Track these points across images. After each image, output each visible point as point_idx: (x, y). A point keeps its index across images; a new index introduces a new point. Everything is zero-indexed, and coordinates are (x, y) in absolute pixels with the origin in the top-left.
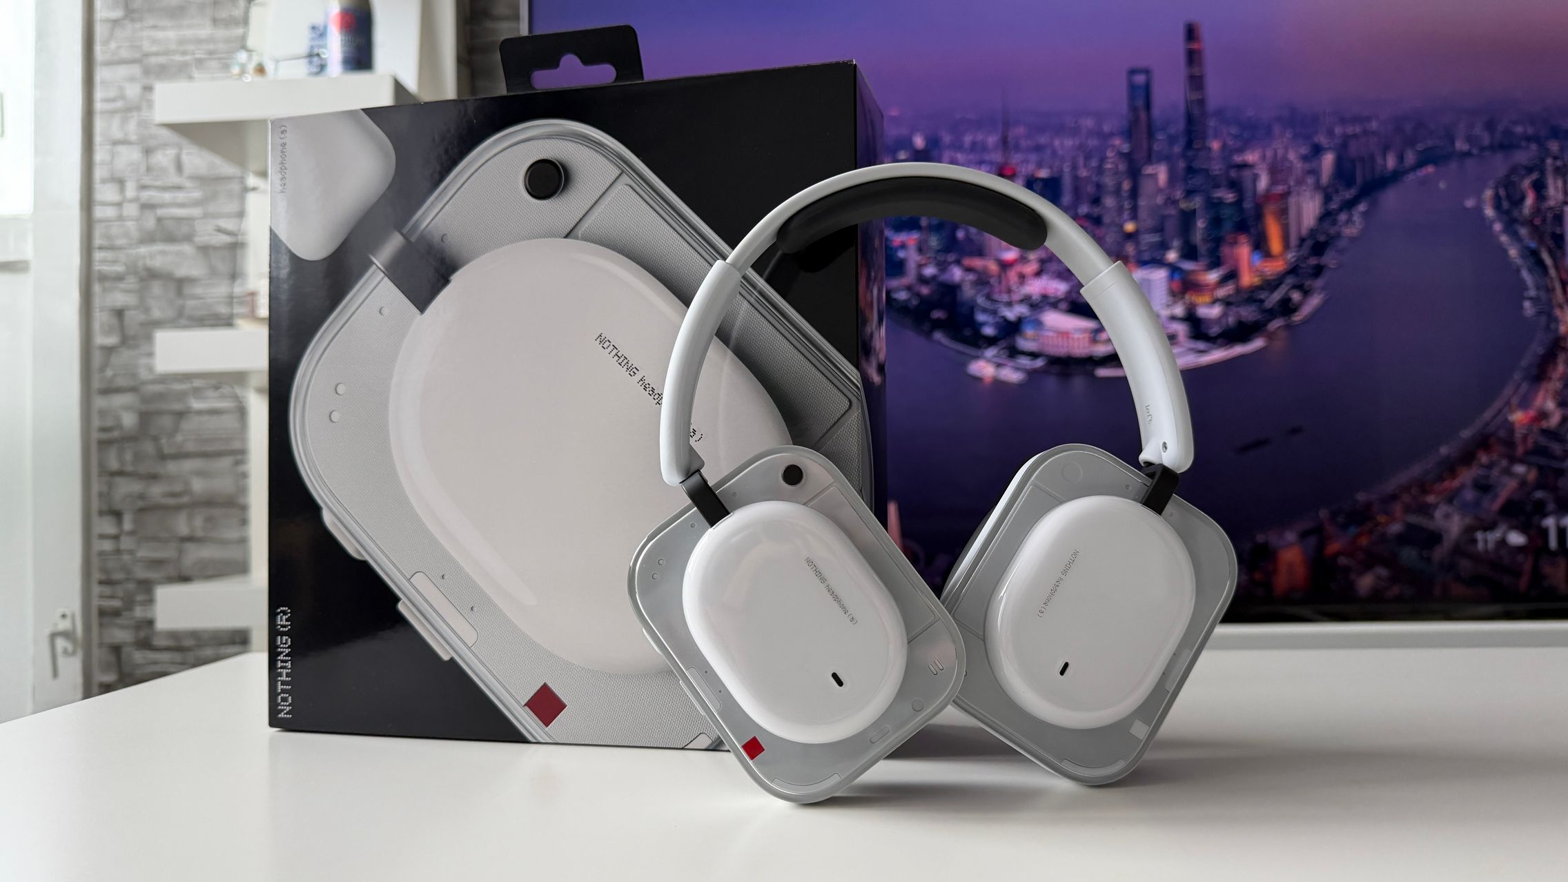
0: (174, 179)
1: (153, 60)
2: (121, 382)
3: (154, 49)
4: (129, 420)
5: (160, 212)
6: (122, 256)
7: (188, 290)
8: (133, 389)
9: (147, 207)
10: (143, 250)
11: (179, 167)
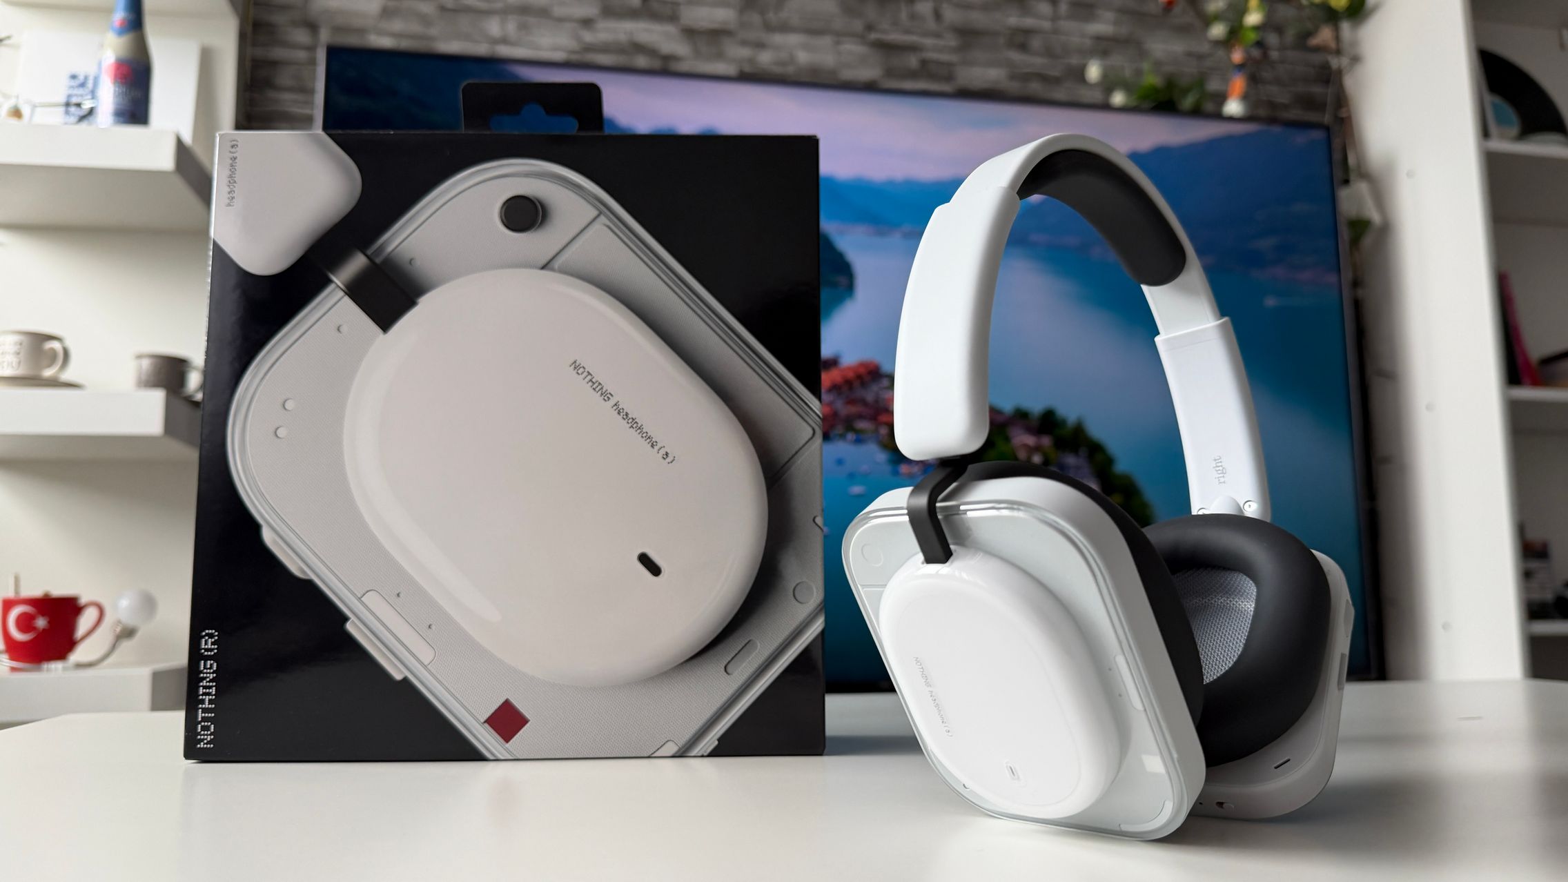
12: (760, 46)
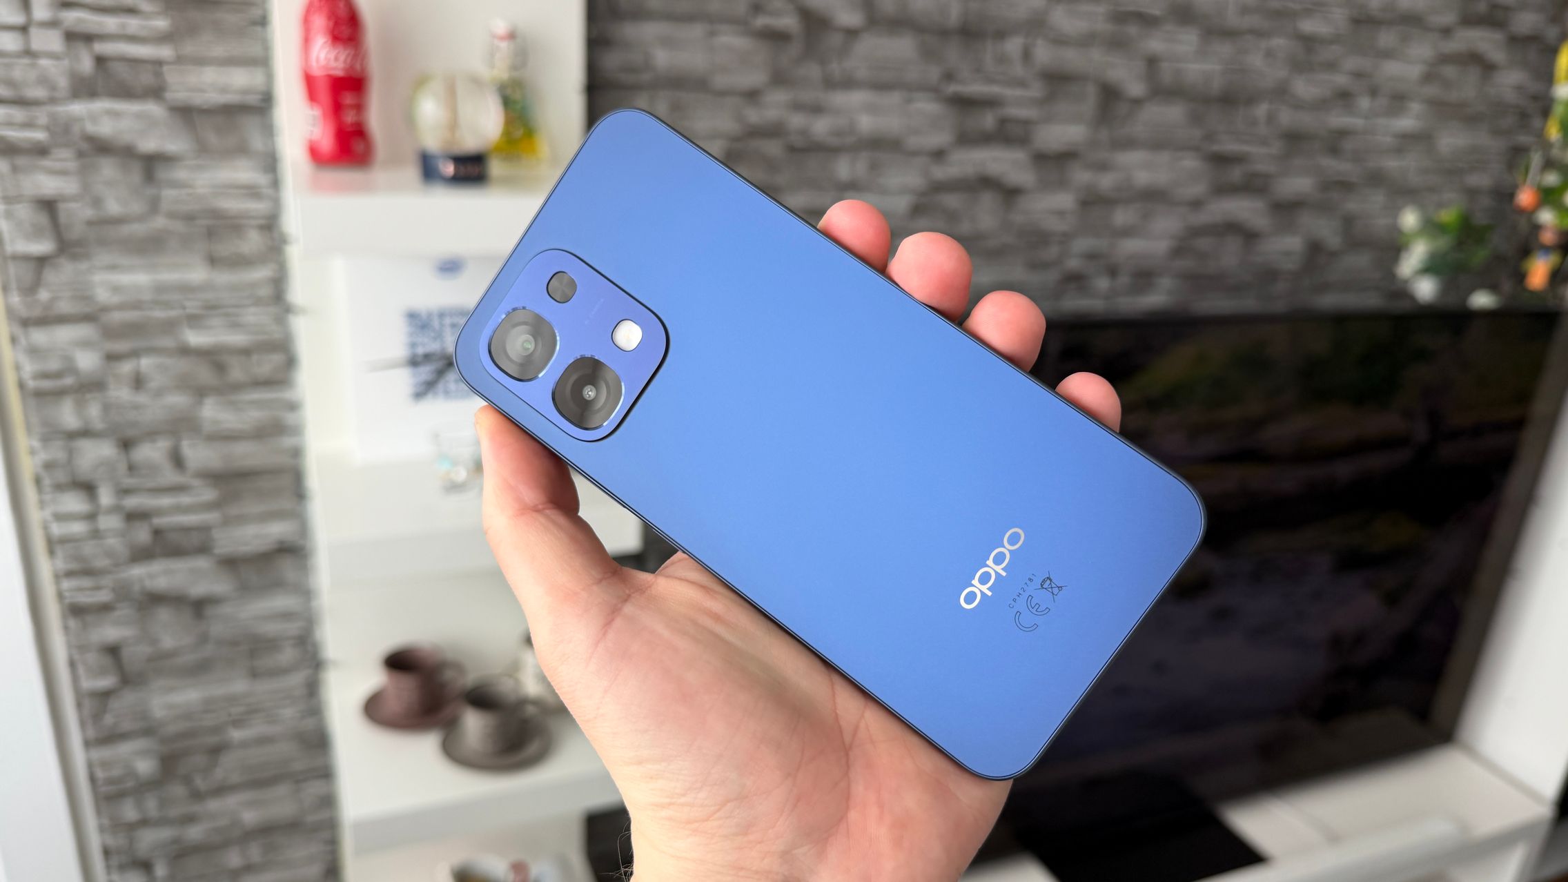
0: (170, 476)
1: (117, 317)
2: (127, 726)
3: (115, 299)
4: (145, 767)
5: (158, 521)
6: (107, 581)
7: (210, 611)
8: (148, 732)
9: (133, 517)
10: (138, 572)
11: (177, 460)
12: (1103, 167)
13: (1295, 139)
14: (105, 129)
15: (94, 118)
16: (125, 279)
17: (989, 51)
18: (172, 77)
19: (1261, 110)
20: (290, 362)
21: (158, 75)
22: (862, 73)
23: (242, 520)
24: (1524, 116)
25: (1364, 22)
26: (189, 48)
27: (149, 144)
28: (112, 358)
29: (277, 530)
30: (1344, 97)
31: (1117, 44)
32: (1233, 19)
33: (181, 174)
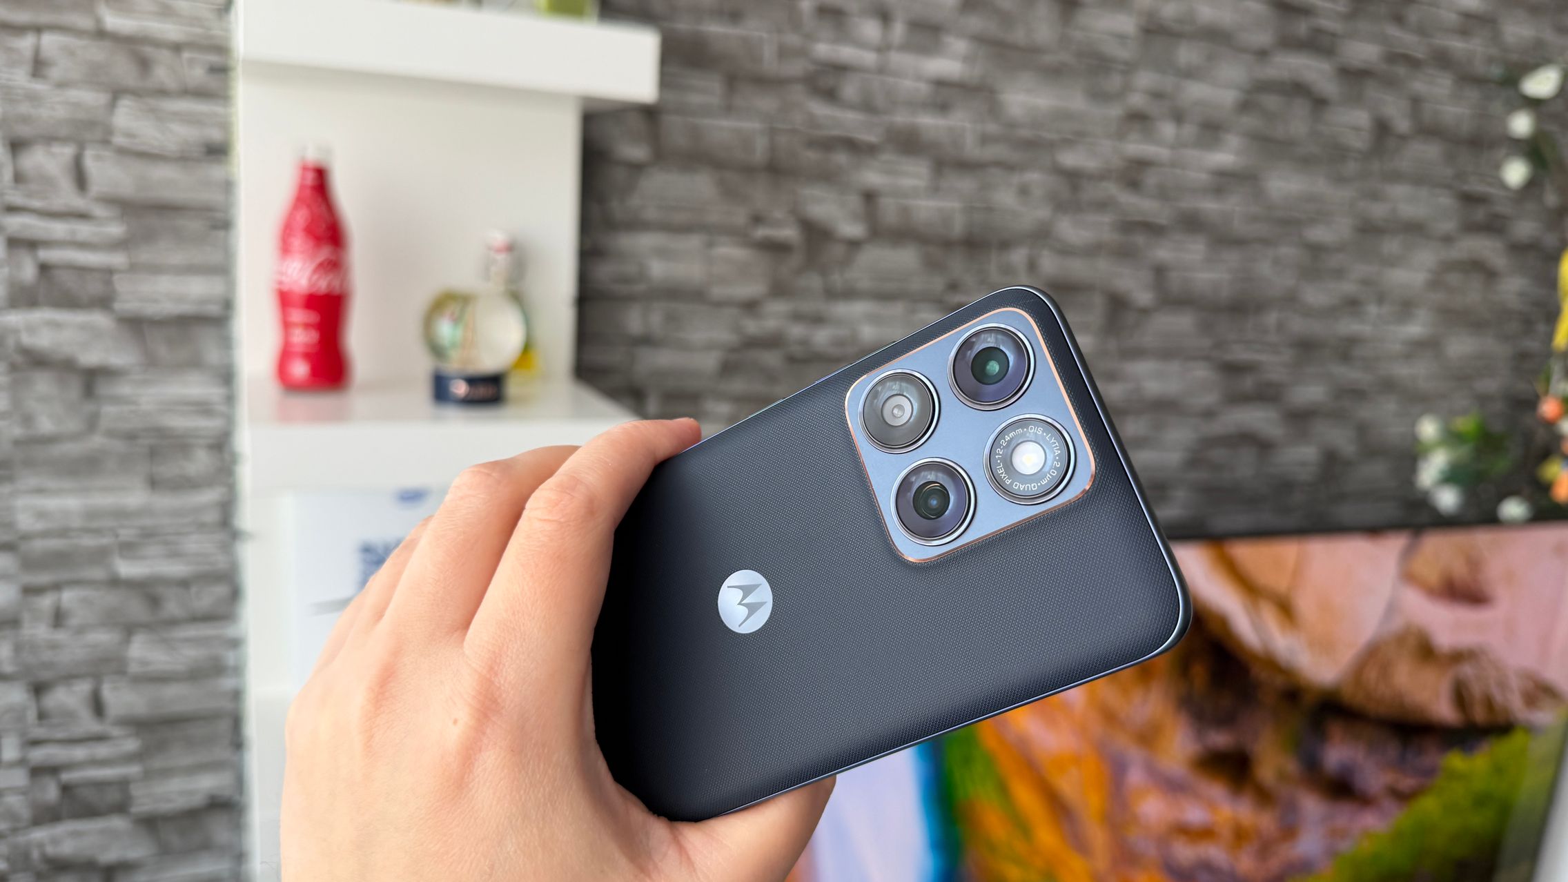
0: (88, 724)
1: (39, 545)
3: (39, 526)
5: (68, 776)
9: (40, 771)
10: (40, 835)
11: (98, 706)
13: (1307, 348)
14: (44, 340)
15: (31, 329)
16: (51, 503)
17: (993, 263)
18: (122, 285)
19: (1271, 318)
20: (235, 594)
21: (109, 283)
22: (864, 283)
23: (167, 773)
24: (1528, 324)
25: (1369, 230)
26: (145, 255)
27: (91, 357)
28: (30, 591)
29: (208, 784)
30: (1352, 305)
31: (1124, 253)
32: (1240, 227)
33: (124, 389)
